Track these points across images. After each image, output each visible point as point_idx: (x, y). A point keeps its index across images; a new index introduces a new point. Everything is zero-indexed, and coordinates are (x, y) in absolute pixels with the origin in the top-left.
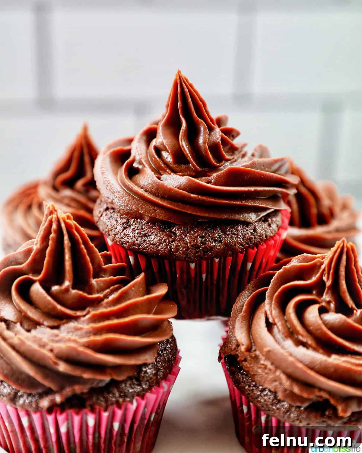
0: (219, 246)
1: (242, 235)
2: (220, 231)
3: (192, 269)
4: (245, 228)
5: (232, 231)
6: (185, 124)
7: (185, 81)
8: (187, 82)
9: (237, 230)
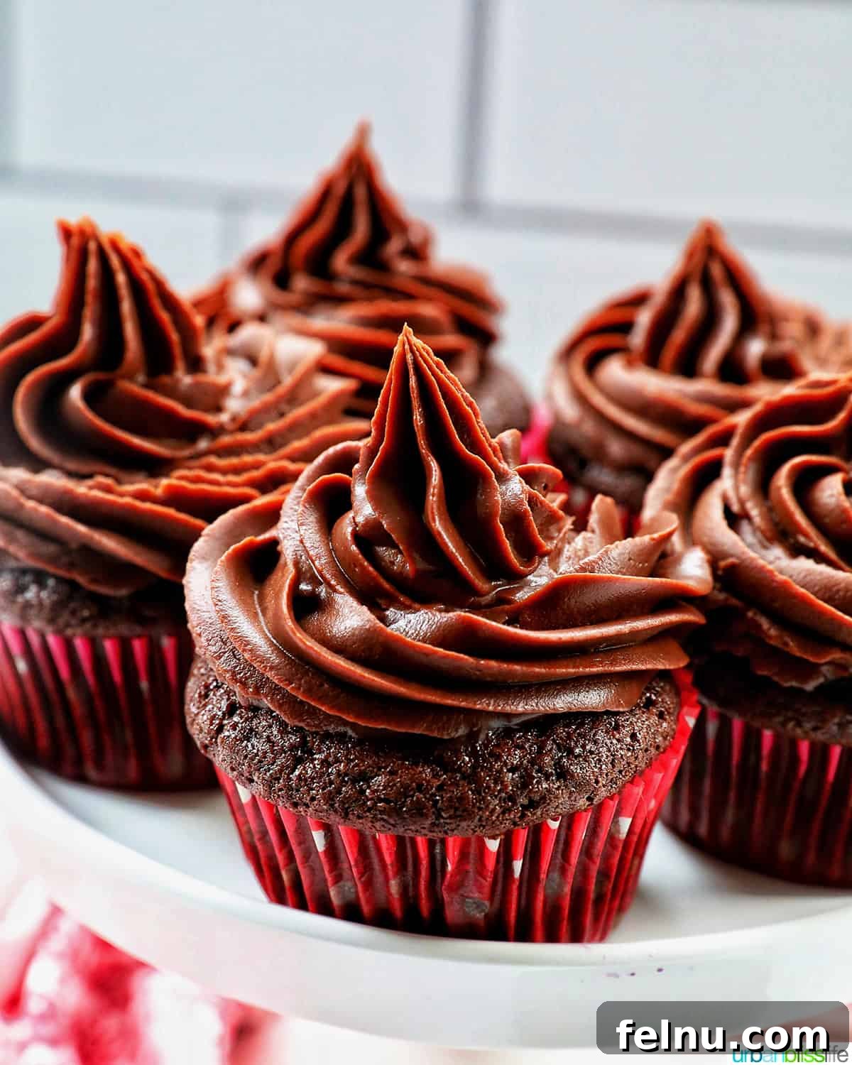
0: (559, 787)
1: (609, 754)
2: (554, 747)
3: (491, 852)
4: (613, 733)
5: (584, 746)
6: (438, 471)
7: (425, 353)
8: (429, 359)
9: (596, 742)
